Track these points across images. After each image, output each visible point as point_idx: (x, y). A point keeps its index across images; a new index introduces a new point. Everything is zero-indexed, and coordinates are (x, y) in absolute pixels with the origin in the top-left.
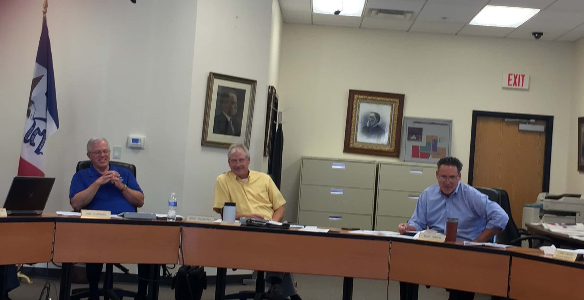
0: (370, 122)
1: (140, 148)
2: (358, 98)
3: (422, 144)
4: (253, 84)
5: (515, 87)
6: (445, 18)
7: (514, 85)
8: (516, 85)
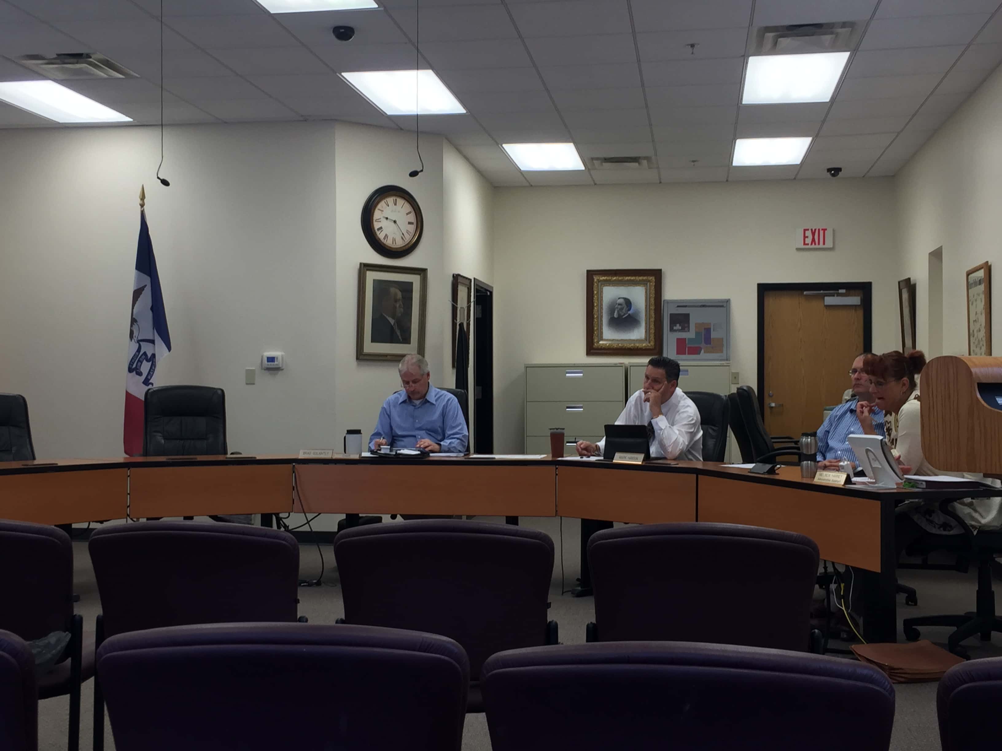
0: (618, 311)
1: (278, 369)
2: (599, 281)
3: (690, 335)
4: (422, 275)
5: (813, 246)
6: (693, 161)
7: (812, 244)
8: (815, 244)
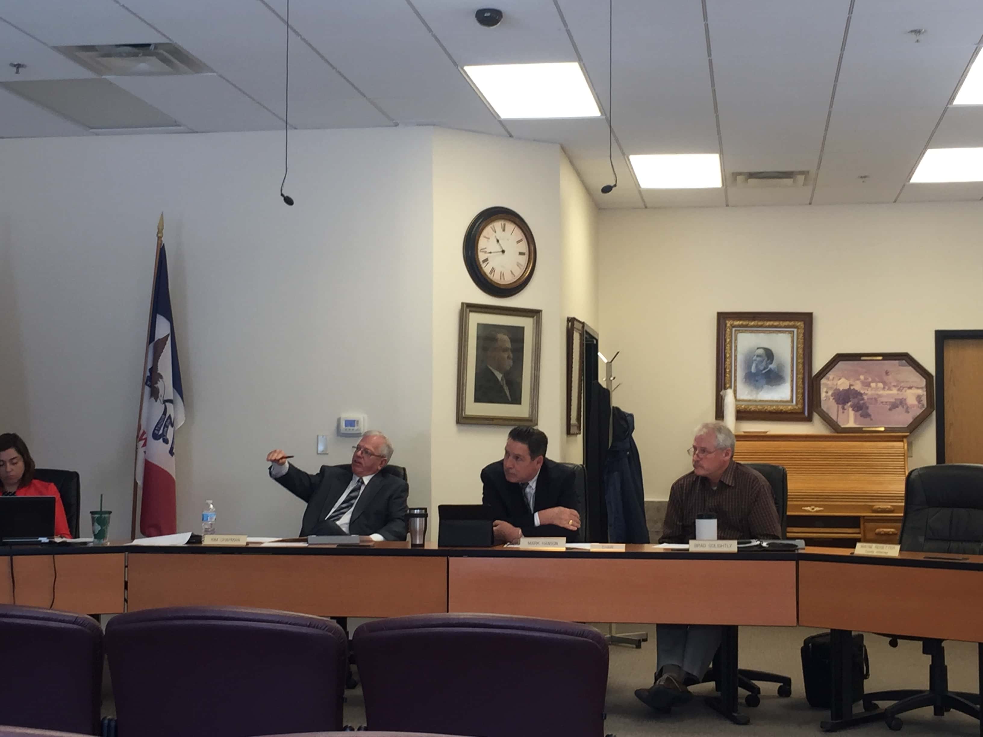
0: (757, 365)
2: (733, 326)
4: (535, 317)
